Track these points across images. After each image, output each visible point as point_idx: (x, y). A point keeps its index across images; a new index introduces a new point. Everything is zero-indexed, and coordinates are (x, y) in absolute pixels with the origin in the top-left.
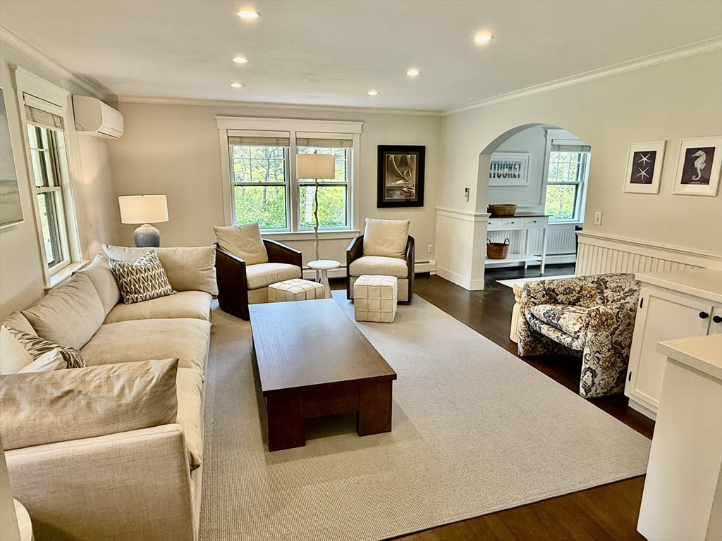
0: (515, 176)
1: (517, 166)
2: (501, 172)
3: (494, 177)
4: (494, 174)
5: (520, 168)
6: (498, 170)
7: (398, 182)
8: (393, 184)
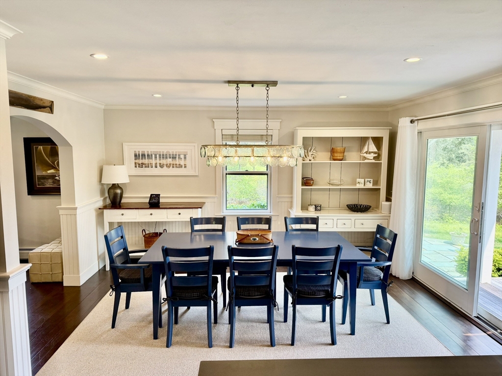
0: (180, 166)
1: (182, 156)
2: (164, 162)
3: (156, 167)
4: (156, 164)
5: (185, 158)
6: (160, 160)
7: (49, 172)
8: (44, 173)
